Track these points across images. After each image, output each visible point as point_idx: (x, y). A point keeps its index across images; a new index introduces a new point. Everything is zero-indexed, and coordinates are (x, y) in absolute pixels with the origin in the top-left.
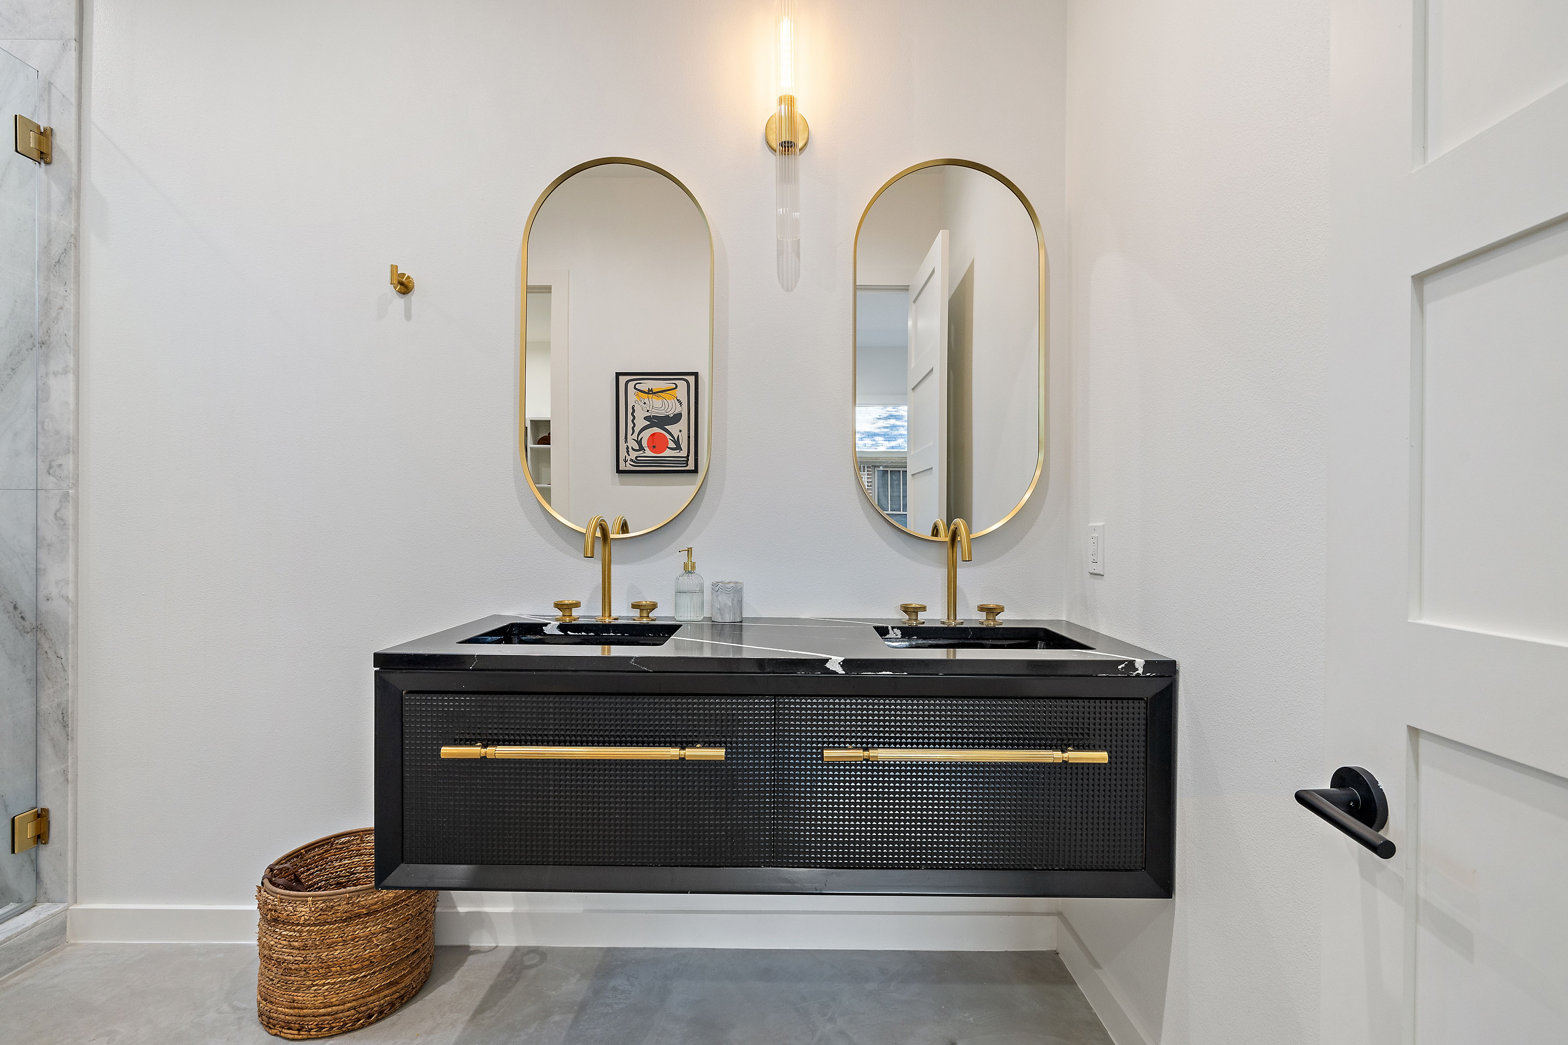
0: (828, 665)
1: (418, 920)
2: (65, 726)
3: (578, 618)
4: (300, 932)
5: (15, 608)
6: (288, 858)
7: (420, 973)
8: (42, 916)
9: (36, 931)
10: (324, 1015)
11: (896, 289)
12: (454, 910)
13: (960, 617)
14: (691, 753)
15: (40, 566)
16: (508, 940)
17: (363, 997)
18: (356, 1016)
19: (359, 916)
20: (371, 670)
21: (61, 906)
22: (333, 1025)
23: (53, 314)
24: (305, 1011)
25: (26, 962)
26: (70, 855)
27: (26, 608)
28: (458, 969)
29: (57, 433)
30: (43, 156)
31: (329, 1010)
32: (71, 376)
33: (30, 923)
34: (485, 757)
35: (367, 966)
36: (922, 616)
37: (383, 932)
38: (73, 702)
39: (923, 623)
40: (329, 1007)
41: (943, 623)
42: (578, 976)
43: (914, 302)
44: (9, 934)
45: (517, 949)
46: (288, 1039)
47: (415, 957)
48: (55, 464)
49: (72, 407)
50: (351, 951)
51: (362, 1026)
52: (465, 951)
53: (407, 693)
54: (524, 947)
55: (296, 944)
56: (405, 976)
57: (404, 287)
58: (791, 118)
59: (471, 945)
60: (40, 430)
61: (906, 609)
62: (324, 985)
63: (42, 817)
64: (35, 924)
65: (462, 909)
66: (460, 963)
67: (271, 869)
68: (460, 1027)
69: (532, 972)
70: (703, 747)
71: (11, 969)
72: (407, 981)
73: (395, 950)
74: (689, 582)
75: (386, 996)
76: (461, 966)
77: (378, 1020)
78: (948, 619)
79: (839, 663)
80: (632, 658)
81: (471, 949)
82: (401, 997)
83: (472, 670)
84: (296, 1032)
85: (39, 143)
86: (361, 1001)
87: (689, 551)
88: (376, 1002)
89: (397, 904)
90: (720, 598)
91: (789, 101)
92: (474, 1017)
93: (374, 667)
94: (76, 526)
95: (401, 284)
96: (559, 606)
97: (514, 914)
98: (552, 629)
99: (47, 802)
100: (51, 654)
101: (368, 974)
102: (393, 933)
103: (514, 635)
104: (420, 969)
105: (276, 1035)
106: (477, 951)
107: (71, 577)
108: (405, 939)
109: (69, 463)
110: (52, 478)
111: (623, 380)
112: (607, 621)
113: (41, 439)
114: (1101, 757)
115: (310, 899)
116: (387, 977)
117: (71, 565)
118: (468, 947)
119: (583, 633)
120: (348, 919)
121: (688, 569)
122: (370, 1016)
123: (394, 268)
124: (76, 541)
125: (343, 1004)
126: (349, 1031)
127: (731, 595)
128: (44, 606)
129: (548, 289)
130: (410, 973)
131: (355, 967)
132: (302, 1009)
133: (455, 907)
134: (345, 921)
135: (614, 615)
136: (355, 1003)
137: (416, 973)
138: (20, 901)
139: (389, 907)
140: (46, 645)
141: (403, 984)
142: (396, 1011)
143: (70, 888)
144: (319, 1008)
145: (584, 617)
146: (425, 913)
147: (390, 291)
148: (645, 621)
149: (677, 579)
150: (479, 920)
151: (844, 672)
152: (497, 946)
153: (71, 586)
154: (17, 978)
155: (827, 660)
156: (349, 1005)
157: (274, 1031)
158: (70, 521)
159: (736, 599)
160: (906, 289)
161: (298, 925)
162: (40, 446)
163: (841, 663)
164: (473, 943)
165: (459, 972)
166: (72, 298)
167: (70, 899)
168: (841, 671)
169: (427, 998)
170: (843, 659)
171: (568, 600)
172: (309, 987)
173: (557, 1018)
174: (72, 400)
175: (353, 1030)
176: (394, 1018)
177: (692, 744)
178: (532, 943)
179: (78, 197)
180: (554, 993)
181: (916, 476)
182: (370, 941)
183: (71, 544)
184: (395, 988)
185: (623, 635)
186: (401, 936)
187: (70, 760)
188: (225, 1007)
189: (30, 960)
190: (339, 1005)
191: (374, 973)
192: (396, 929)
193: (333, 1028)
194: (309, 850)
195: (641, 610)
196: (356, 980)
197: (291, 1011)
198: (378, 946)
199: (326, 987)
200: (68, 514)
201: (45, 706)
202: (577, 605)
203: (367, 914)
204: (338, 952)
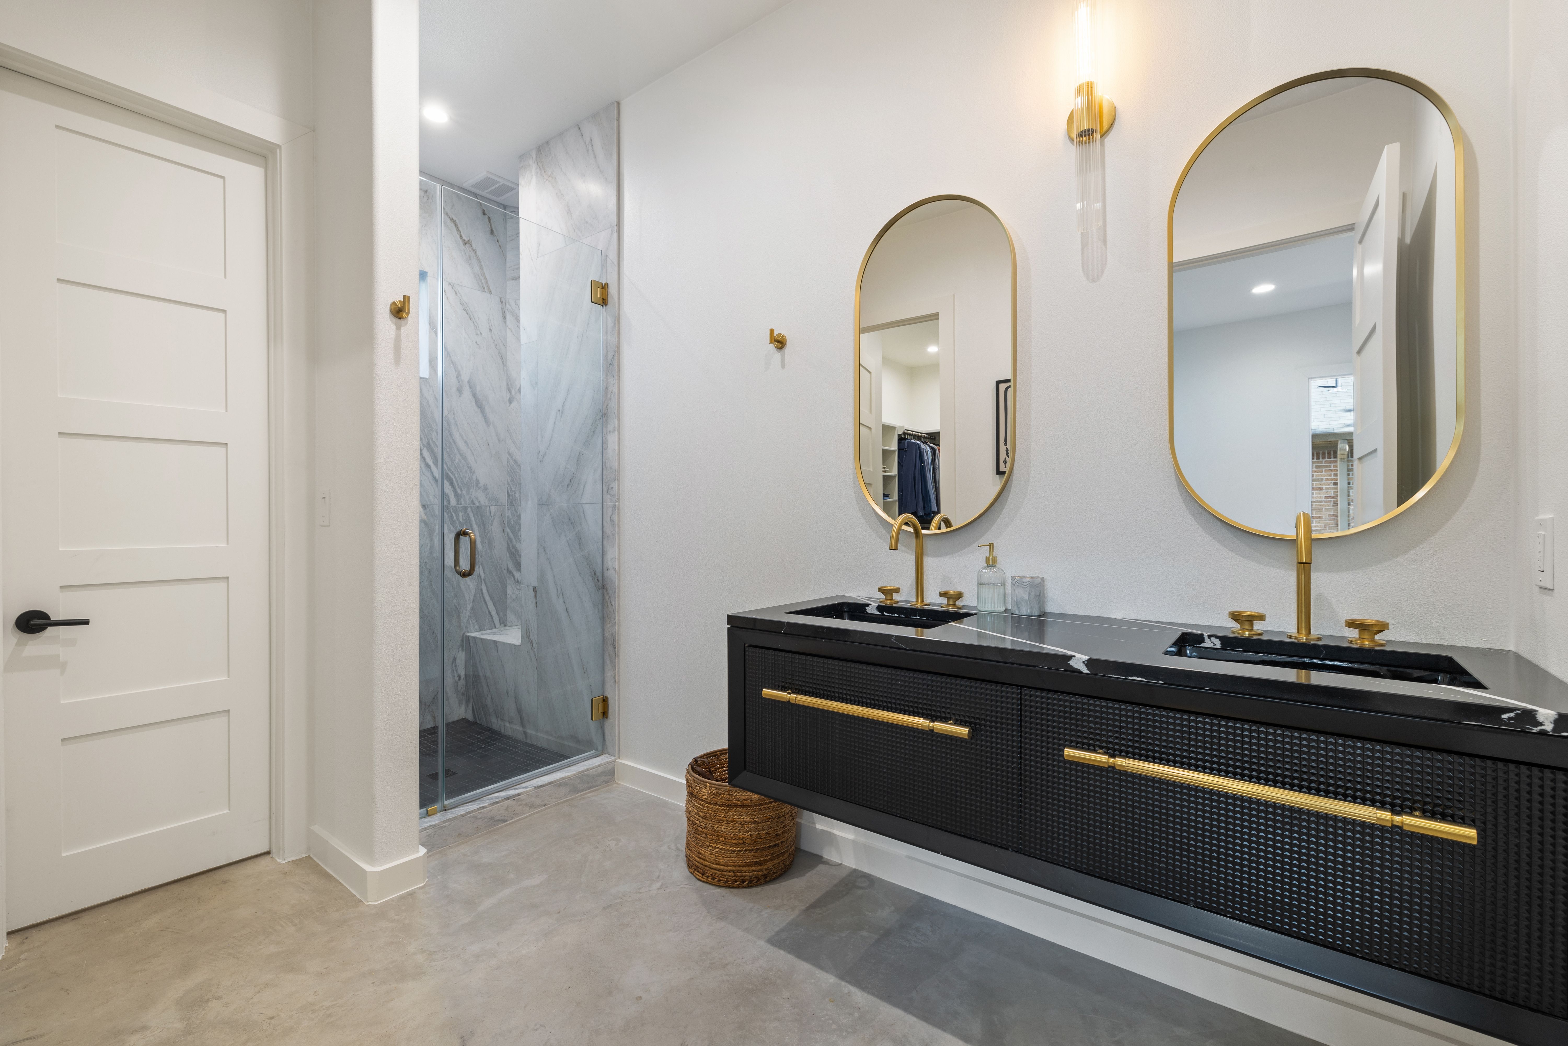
0: (1071, 663)
1: (777, 822)
2: (615, 648)
3: (898, 602)
4: (704, 806)
5: (595, 574)
6: (709, 755)
7: (779, 863)
8: (603, 762)
9: (600, 769)
10: (716, 869)
11: (1336, 232)
12: (813, 826)
13: (1315, 632)
14: (939, 726)
15: (605, 549)
16: (850, 861)
17: (739, 866)
18: (734, 878)
19: (736, 805)
20: (726, 627)
21: (612, 758)
22: (721, 878)
23: (609, 396)
24: (706, 862)
25: (595, 787)
26: (617, 728)
27: (599, 574)
28: (809, 871)
29: (611, 468)
30: (604, 302)
31: (719, 867)
32: (616, 433)
33: (597, 764)
34: (789, 701)
35: (741, 844)
36: (1258, 626)
37: (752, 823)
38: (618, 633)
39: (1260, 634)
40: (719, 865)
41: (1290, 637)
42: (893, 908)
43: (1360, 242)
44: (588, 767)
45: (855, 871)
46: (697, 878)
47: (776, 849)
48: (610, 487)
49: (617, 452)
50: (731, 829)
51: (738, 887)
52: (818, 859)
53: (748, 646)
54: (861, 872)
55: (701, 814)
56: (767, 861)
57: (780, 343)
58: (1090, 104)
59: (824, 856)
60: (604, 467)
61: (1235, 616)
62: (716, 848)
63: (605, 700)
64: (600, 765)
65: (819, 826)
66: (812, 867)
67: (696, 760)
68: (797, 912)
69: (860, 892)
70: (955, 724)
71: (590, 788)
72: (770, 865)
73: (760, 838)
74: (990, 575)
75: (754, 871)
76: (813, 869)
77: (748, 887)
78: (1298, 632)
79: (1084, 662)
80: (893, 636)
81: (823, 860)
82: (765, 876)
83: (784, 633)
84: (701, 875)
85: (602, 293)
86: (738, 868)
87: (991, 546)
88: (747, 873)
89: (761, 805)
90: (1016, 592)
91: (1087, 90)
92: (808, 909)
93: (728, 624)
94: (619, 525)
95: (778, 341)
96: (881, 590)
97: (853, 841)
98: (872, 610)
99: (608, 694)
100: (609, 603)
101: (742, 850)
102: (759, 826)
103: (845, 612)
104: (780, 861)
105: (691, 873)
106: (827, 863)
107: (617, 557)
108: (767, 833)
109: (615, 485)
110: (609, 496)
111: (1002, 387)
112: (919, 606)
113: (605, 473)
114: (1468, 834)
115: (708, 784)
116: (754, 857)
117: (617, 549)
118: (822, 857)
119: (896, 615)
120: (730, 806)
121: (991, 563)
122: (743, 882)
123: (772, 331)
124: (619, 534)
125: (727, 866)
126: (729, 887)
127: (1028, 589)
128: (607, 574)
129: (935, 317)
130: (771, 860)
131: (734, 841)
132: (704, 860)
133: (815, 824)
134: (727, 806)
135: (926, 601)
136: (733, 868)
137: (776, 861)
138: (597, 750)
139: (756, 806)
140: (607, 597)
141: (766, 867)
142: (761, 885)
143: (617, 747)
144: (713, 864)
145: (902, 601)
146: (783, 818)
147: (772, 347)
148: (951, 608)
149: (980, 571)
150: (830, 838)
151: (1089, 672)
152: (841, 864)
153: (617, 563)
154: (590, 794)
155: (1070, 657)
156: (730, 868)
157: (691, 870)
158: (616, 522)
159: (1033, 594)
160: (1351, 228)
161: (702, 800)
162: (604, 477)
163: (1086, 662)
164: (826, 856)
165: (809, 873)
166: (616, 385)
167: (617, 755)
168: (1085, 670)
169: (783, 883)
170: (1087, 658)
171: (890, 586)
172: (709, 846)
173: (865, 933)
174: (617, 448)
175: (732, 887)
176: (758, 889)
177: (945, 720)
178: (866, 869)
179: (619, 322)
180: (870, 914)
181: (1365, 459)
182: (743, 826)
183: (616, 536)
184: (760, 867)
185: (927, 619)
186: (764, 830)
187: (617, 669)
188: (673, 846)
189: (597, 786)
190: (724, 866)
191: (746, 850)
192: (760, 823)
193: (721, 880)
194: (723, 754)
195: (948, 599)
196: (734, 851)
197: (698, 860)
198: (748, 832)
199: (717, 850)
200: (616, 517)
201: (606, 635)
202: (897, 590)
203: (742, 806)
204: (724, 827)
